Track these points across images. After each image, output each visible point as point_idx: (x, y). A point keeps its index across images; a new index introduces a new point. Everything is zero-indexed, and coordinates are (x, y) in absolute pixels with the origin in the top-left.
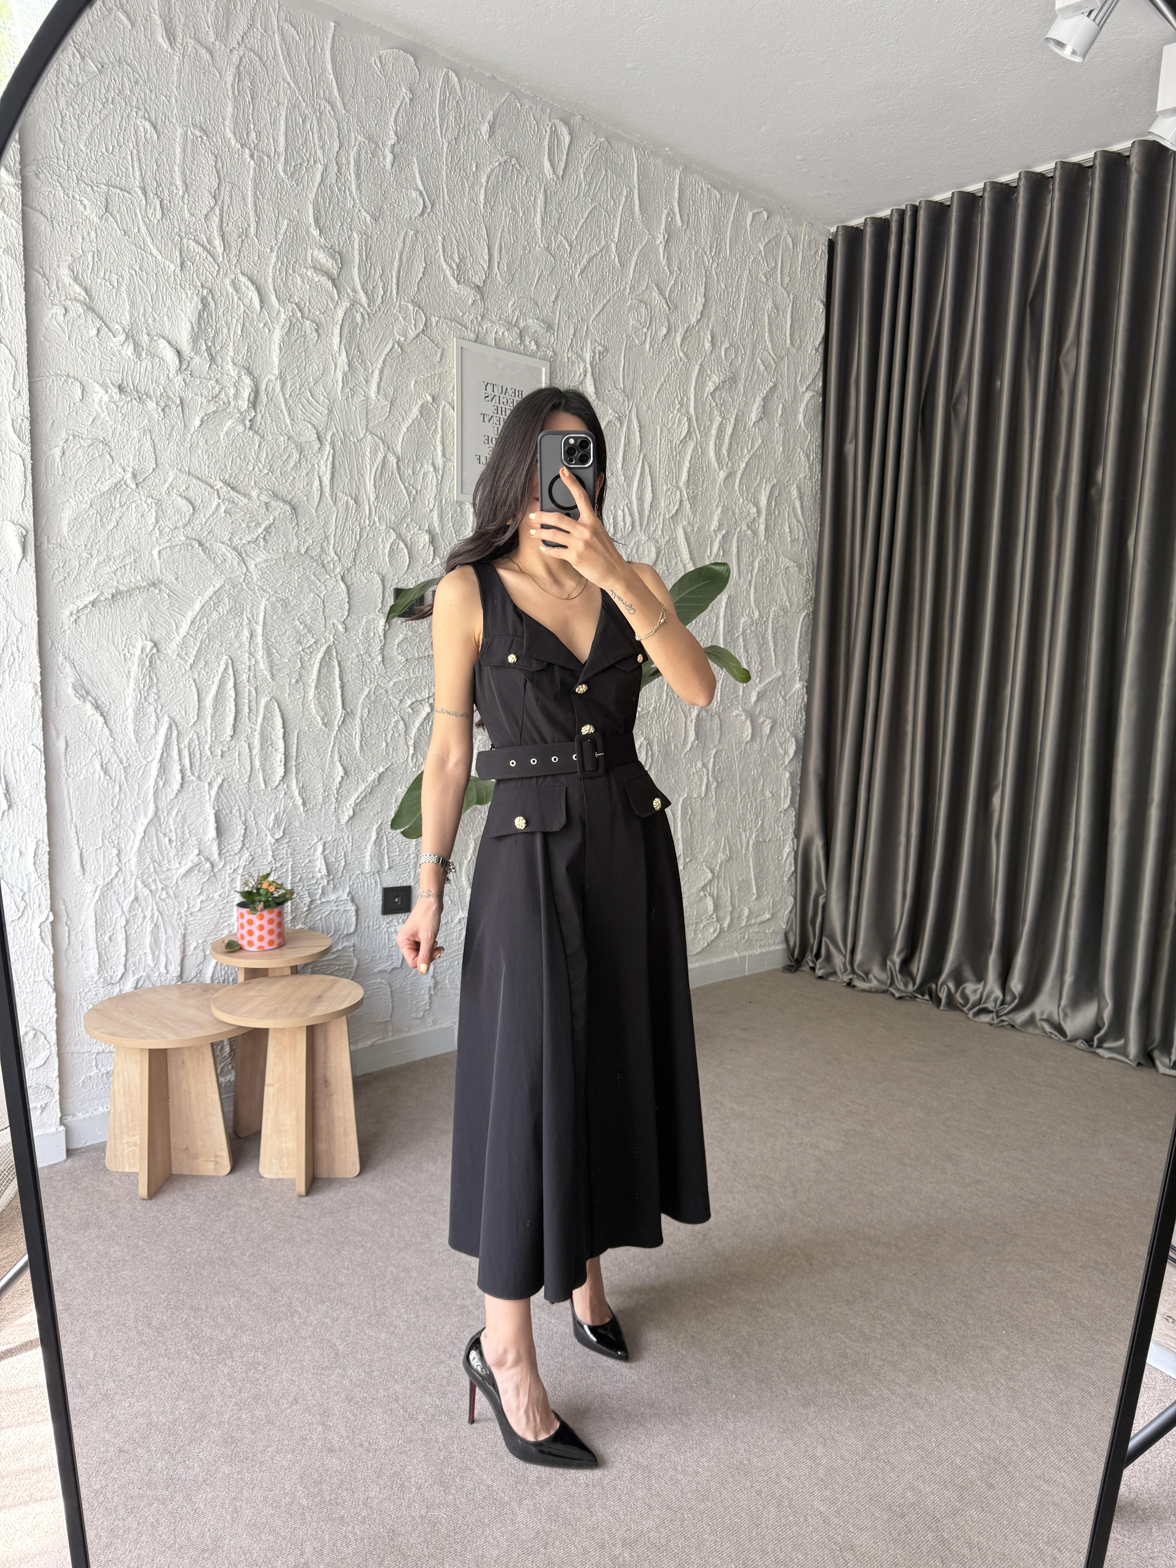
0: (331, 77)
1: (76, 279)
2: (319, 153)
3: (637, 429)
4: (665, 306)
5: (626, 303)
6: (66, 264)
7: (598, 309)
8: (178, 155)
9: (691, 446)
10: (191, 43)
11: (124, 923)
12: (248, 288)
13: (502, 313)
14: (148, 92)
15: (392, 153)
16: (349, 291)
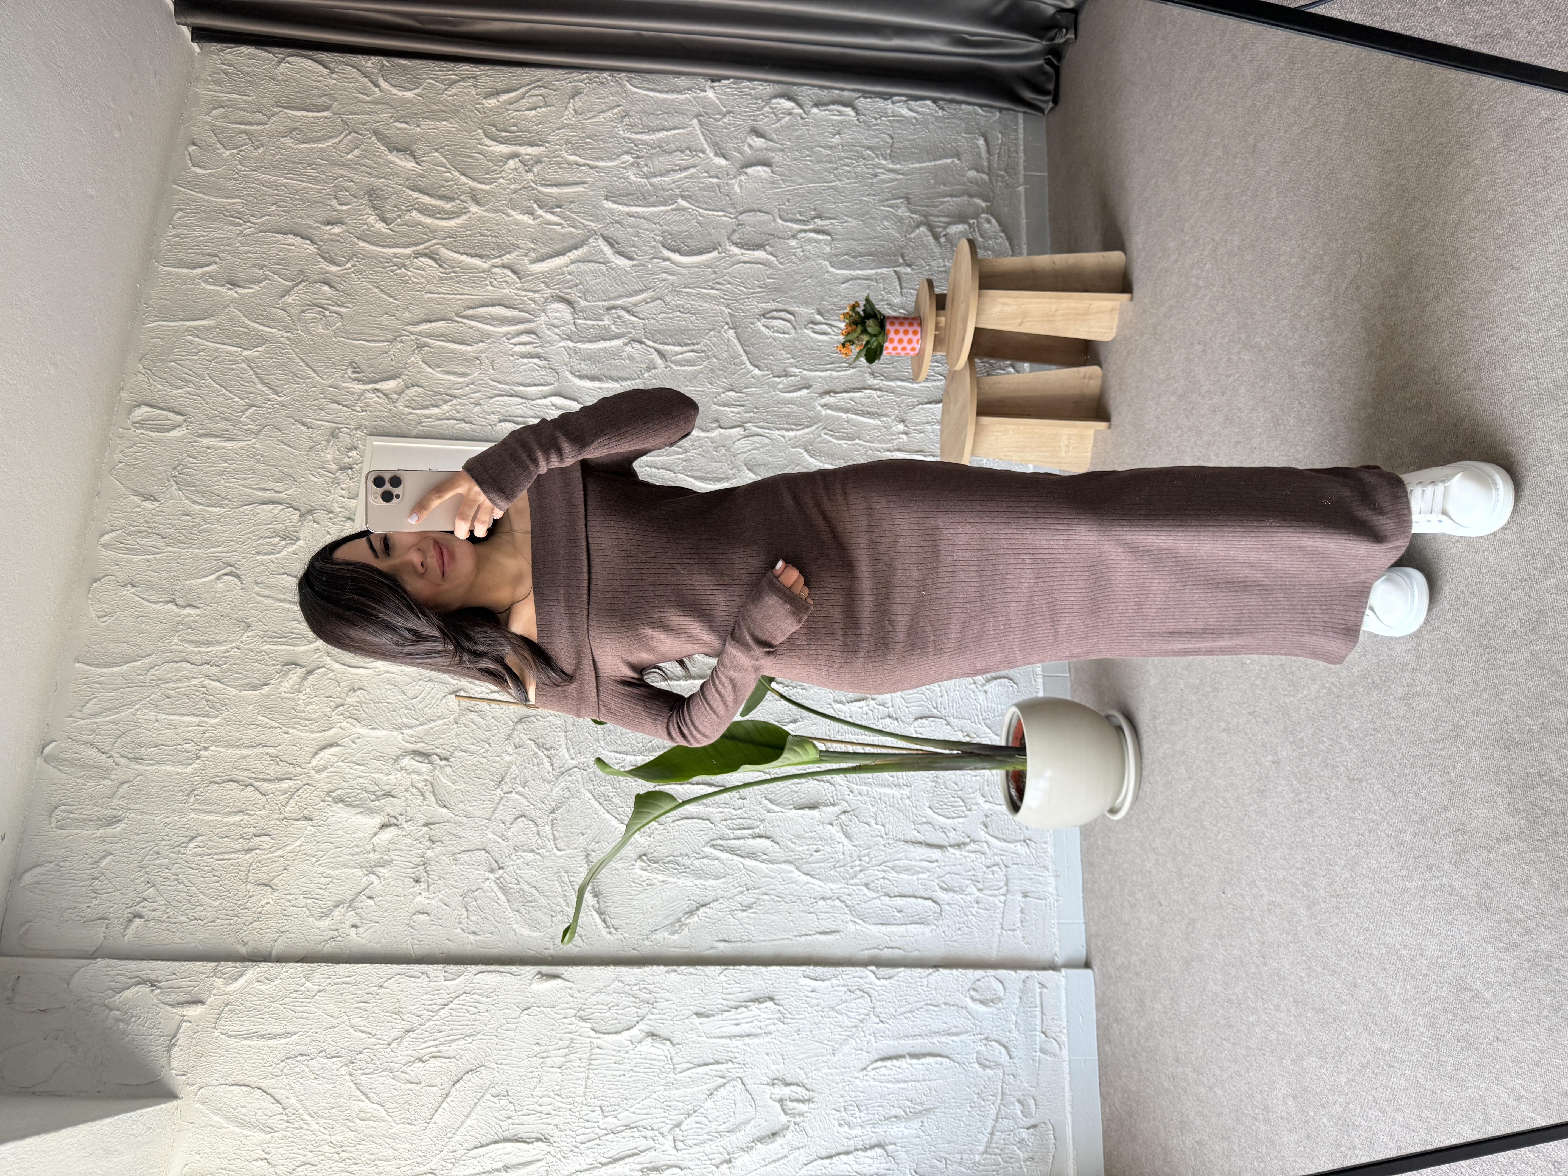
0: (124, 667)
1: (327, 915)
2: (194, 682)
3: (429, 325)
4: (300, 287)
5: (302, 337)
6: (316, 922)
7: (311, 372)
8: (213, 818)
9: (445, 252)
10: (115, 801)
11: (887, 898)
12: (322, 758)
13: (324, 489)
14: (163, 843)
15: (185, 607)
16: (316, 656)
